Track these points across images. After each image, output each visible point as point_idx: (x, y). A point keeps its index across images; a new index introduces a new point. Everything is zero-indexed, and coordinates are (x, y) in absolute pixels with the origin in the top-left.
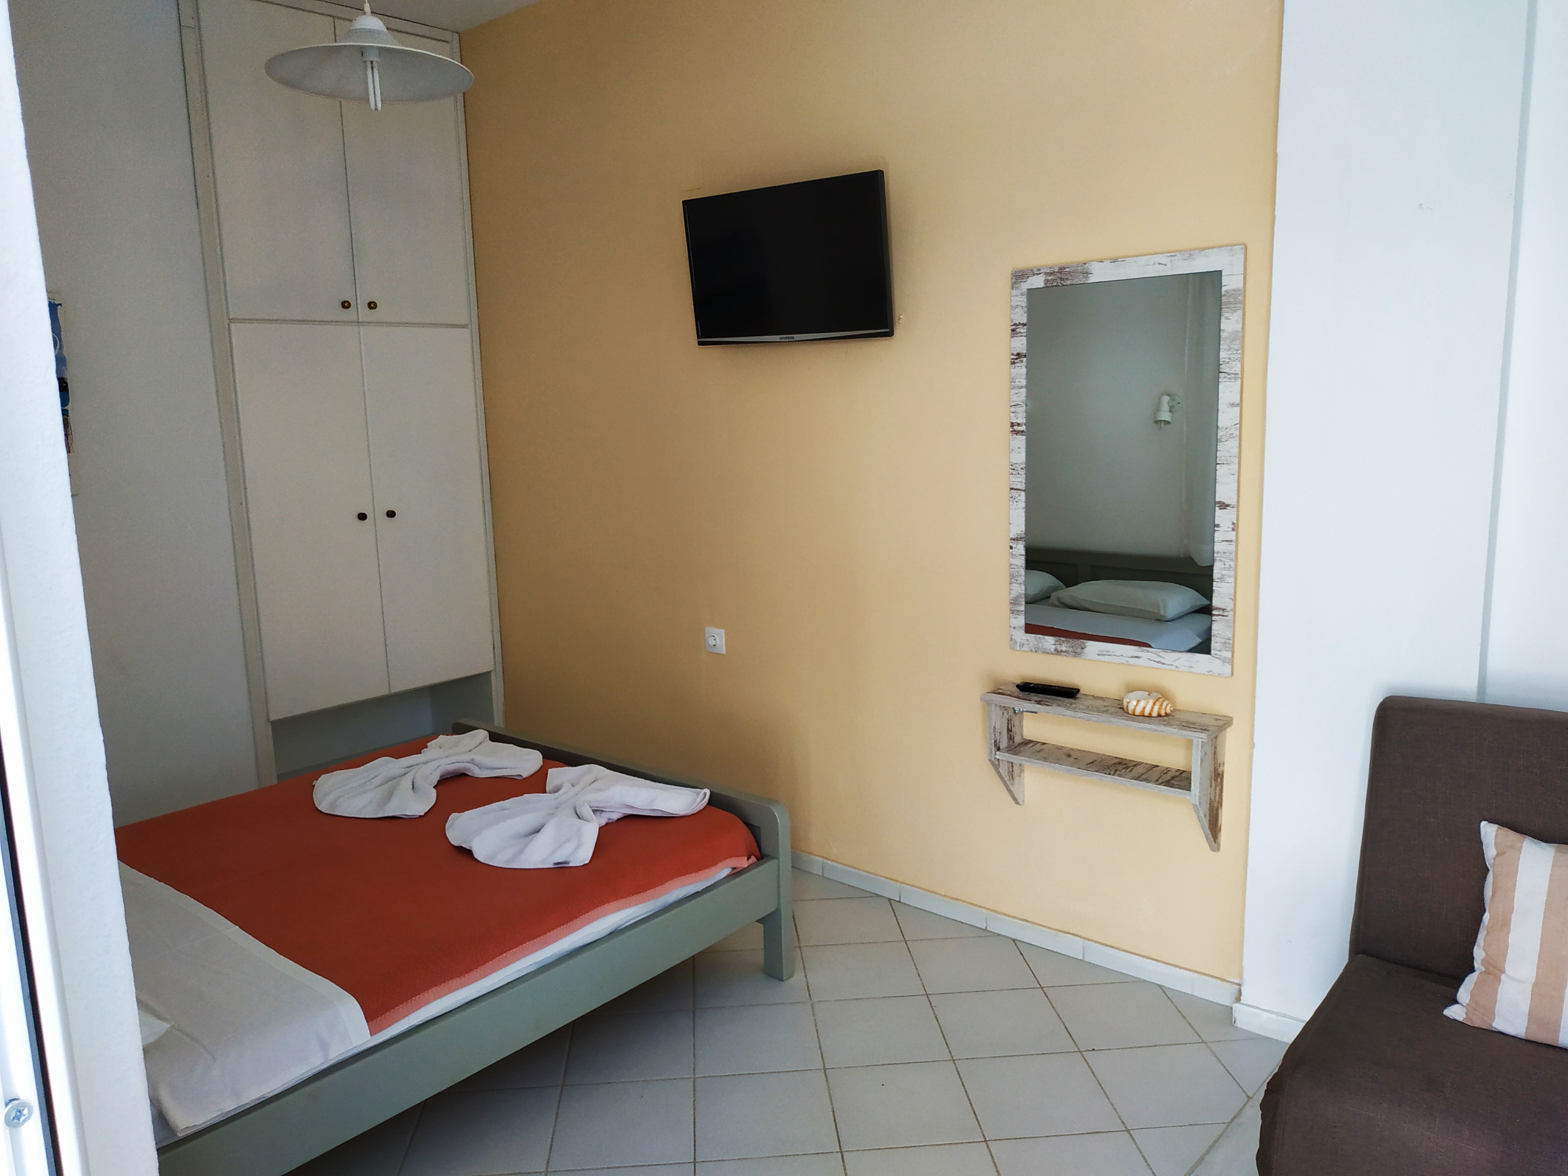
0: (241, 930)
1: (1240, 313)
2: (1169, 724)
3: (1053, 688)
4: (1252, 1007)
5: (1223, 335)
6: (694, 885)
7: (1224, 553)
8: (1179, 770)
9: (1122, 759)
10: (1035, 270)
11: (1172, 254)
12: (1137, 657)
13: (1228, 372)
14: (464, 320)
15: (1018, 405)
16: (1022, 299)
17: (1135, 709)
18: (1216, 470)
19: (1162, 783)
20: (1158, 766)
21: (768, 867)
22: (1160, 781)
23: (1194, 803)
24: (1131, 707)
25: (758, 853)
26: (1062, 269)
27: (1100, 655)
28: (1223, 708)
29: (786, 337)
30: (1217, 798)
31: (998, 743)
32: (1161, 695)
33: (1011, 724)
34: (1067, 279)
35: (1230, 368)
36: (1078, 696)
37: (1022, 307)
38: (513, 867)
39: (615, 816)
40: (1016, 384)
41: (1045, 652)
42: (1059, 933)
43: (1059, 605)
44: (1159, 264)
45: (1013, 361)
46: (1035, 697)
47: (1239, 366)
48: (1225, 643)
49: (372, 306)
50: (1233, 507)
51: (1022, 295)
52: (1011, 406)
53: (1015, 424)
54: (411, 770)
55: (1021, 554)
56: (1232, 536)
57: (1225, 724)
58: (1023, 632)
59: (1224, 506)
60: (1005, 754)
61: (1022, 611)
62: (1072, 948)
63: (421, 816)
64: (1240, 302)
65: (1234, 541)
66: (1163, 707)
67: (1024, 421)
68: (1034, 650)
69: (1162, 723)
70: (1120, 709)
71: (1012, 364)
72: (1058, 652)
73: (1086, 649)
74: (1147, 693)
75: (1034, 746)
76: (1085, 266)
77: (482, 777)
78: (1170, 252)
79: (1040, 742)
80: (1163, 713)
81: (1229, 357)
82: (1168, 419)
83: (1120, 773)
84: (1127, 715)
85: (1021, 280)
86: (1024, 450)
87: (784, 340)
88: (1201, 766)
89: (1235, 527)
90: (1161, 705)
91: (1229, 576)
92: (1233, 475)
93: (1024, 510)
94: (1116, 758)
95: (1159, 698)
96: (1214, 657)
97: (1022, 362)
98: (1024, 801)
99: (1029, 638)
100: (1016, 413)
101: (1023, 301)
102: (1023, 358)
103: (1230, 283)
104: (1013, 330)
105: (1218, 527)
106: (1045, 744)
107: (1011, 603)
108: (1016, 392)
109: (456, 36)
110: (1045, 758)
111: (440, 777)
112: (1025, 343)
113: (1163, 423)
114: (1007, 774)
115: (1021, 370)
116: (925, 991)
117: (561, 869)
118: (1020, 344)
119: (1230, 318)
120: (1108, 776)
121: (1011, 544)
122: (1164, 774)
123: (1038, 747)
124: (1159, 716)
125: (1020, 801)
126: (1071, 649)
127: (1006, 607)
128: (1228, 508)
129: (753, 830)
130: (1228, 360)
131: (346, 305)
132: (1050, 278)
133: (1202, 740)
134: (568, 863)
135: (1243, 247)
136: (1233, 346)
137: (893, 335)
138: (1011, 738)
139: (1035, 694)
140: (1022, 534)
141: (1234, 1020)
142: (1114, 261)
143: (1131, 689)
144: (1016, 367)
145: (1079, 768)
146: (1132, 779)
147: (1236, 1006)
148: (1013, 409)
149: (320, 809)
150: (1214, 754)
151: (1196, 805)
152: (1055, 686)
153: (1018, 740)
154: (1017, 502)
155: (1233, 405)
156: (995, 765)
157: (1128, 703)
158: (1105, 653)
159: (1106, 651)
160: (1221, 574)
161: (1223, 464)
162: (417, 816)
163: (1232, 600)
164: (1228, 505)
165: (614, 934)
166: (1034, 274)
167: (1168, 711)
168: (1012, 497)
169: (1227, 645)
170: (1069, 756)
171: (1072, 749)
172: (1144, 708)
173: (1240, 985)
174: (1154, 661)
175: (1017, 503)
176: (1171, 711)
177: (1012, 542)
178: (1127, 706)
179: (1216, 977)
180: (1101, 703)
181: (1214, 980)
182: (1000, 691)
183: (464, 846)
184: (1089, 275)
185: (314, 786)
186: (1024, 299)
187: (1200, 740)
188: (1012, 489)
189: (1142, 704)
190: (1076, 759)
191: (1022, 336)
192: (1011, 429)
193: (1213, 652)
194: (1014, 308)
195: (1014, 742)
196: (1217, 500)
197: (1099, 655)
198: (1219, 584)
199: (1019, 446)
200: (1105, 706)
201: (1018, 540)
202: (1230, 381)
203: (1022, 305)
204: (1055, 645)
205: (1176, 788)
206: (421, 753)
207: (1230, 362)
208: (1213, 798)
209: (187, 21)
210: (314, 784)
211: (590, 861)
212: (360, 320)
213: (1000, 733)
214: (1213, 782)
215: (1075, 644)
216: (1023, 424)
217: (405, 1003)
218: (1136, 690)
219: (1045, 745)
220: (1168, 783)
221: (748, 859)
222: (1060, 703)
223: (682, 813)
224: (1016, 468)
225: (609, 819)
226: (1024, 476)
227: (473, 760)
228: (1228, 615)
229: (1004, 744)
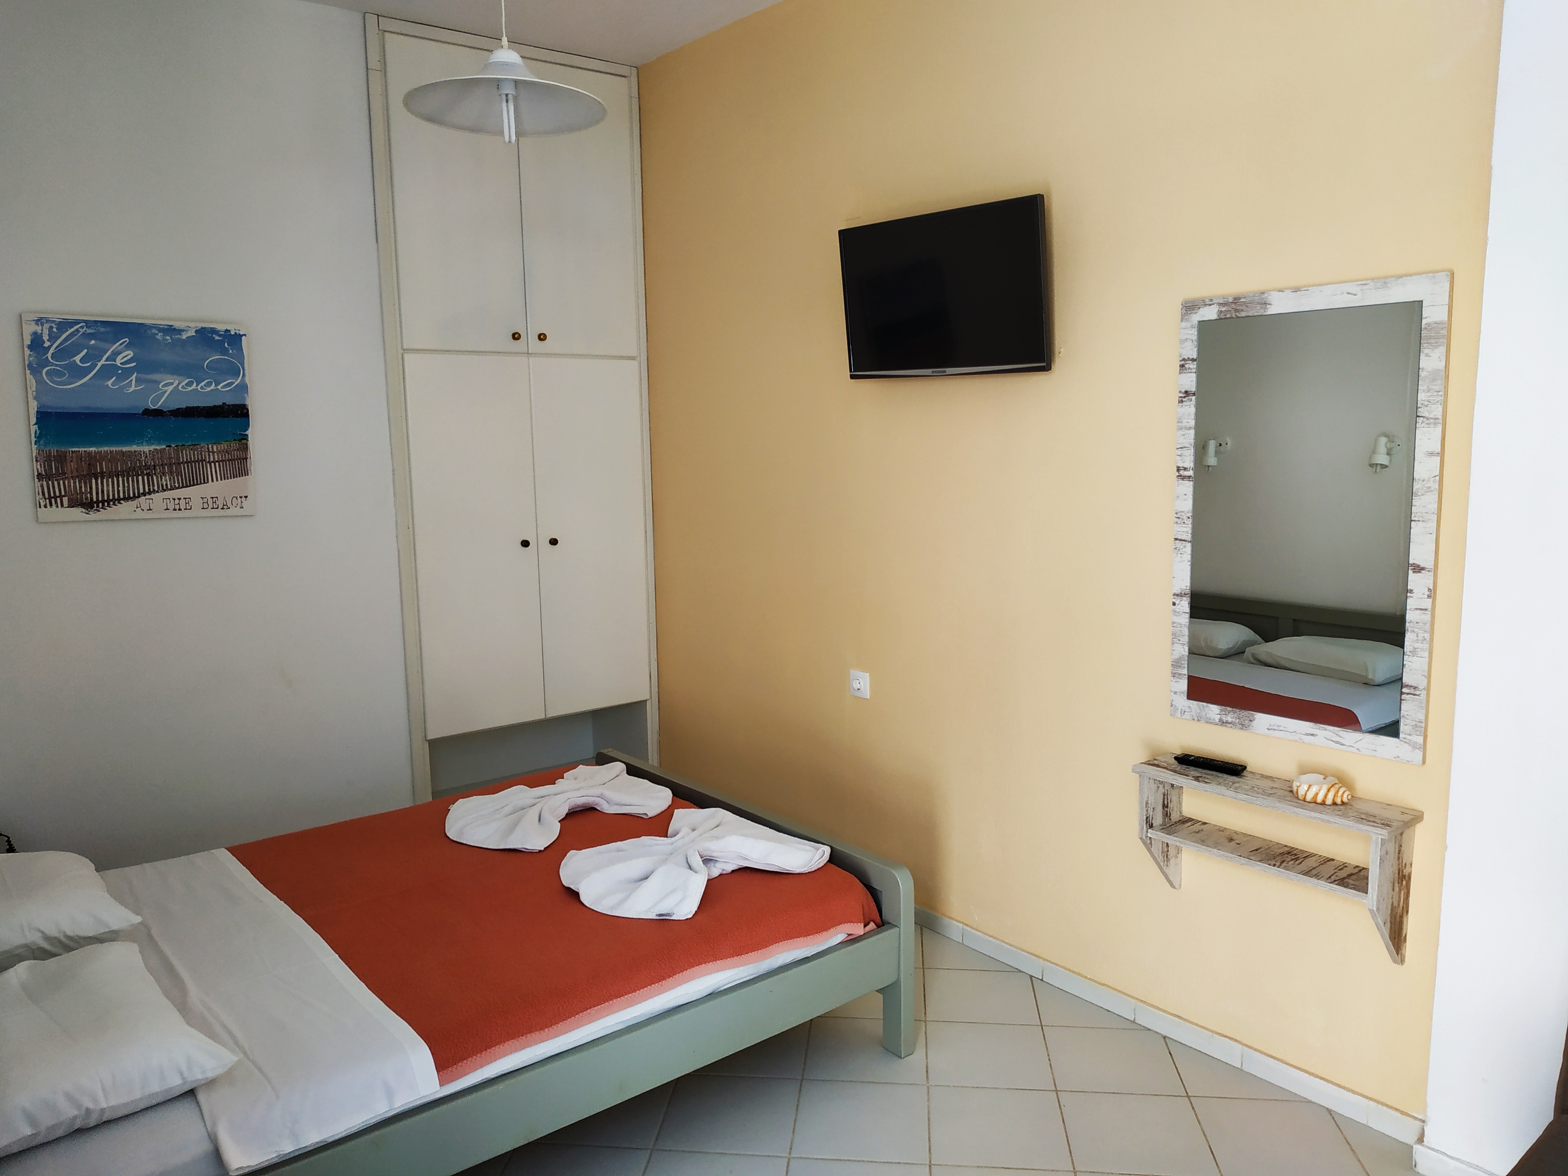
0: (340, 959)
1: (1443, 349)
2: (1344, 816)
3: (1216, 762)
4: (1437, 1151)
5: (1422, 374)
6: (803, 950)
7: (1417, 623)
8: (1357, 866)
9: (1293, 848)
10: (1207, 300)
11: (1363, 282)
12: (1312, 735)
13: (1427, 416)
14: (633, 353)
15: (1185, 447)
16: (1193, 332)
17: (1306, 794)
18: (1411, 528)
19: (1335, 881)
20: (1333, 860)
21: (887, 935)
22: (1333, 878)
23: (1371, 908)
24: (1301, 792)
25: (878, 920)
26: (1236, 300)
27: (1271, 729)
28: (1412, 799)
29: (938, 371)
30: (1401, 904)
31: (1151, 819)
32: (1338, 780)
33: (1167, 799)
34: (1242, 310)
35: (1430, 413)
36: (1245, 773)
37: (1192, 340)
38: (616, 915)
39: (729, 868)
40: (1183, 424)
41: (1209, 722)
42: (1215, 1035)
43: (1253, 661)
44: (1349, 293)
45: (1180, 399)
46: (1194, 772)
47: (1440, 409)
48: (1416, 726)
49: (542, 337)
50: (1429, 571)
51: (1192, 327)
52: (1177, 449)
53: (1181, 468)
54: (541, 801)
55: (1185, 611)
56: (1427, 604)
57: (1414, 818)
58: (1185, 698)
59: (1418, 569)
60: (1158, 833)
61: (1185, 675)
62: (1230, 1054)
63: (540, 851)
64: (1443, 337)
65: (1430, 610)
66: (1340, 793)
67: (1192, 465)
68: (1196, 719)
69: (1337, 813)
70: (1290, 794)
71: (1179, 402)
72: (1223, 723)
73: (1255, 722)
74: (1322, 777)
75: (1193, 825)
76: (1263, 297)
77: (609, 812)
78: (1361, 281)
79: (1200, 821)
80: (1339, 801)
81: (1428, 399)
82: (1385, 463)
83: (1287, 865)
84: (1297, 801)
85: (1192, 312)
86: (1191, 497)
87: (936, 374)
88: (1380, 867)
89: (1432, 594)
90: (1337, 792)
91: (1422, 650)
92: (1430, 534)
93: (1190, 563)
94: (1286, 846)
95: (1335, 784)
96: (1402, 741)
97: (1191, 401)
98: (1180, 885)
99: (1191, 705)
100: (1184, 457)
101: (1193, 334)
102: (1192, 396)
103: (1432, 314)
104: (1182, 366)
105: (1412, 593)
106: (1205, 823)
107: (1172, 665)
108: (1183, 433)
109: (634, 70)
110: (1203, 841)
111: (569, 810)
112: (1195, 380)
113: (1379, 467)
114: (1160, 854)
115: (1190, 409)
116: (1056, 1087)
117: (663, 922)
118: (1189, 381)
119: (1431, 355)
120: (1273, 867)
121: (1174, 600)
122: (1340, 870)
123: (1197, 827)
124: (1334, 804)
125: (1177, 885)
126: (1238, 720)
127: (1167, 669)
128: (1423, 572)
129: (874, 894)
130: (1427, 403)
131: (516, 336)
132: (1224, 309)
133: (1383, 837)
134: (671, 916)
135: (1449, 274)
136: (1433, 387)
137: (1050, 369)
138: (1167, 815)
139: (1195, 768)
140: (1186, 589)
141: (1414, 1164)
142: (1296, 290)
143: (1304, 770)
144: (1184, 407)
145: (1240, 856)
146: (1299, 873)
147: (1417, 1148)
148: (1179, 452)
149: (448, 834)
150: (1399, 853)
151: (1373, 910)
152: (1218, 761)
153: (1175, 817)
154: (1181, 554)
155: (1431, 454)
156: (1148, 843)
157: (1298, 787)
158: (1275, 727)
159: (1278, 726)
160: (1413, 647)
161: (1419, 521)
162: (538, 851)
163: (1425, 677)
164: (1423, 569)
165: (712, 996)
166: (1205, 305)
167: (1345, 800)
168: (1176, 548)
169: (1419, 729)
170: (1231, 840)
171: (1235, 832)
172: (1317, 794)
173: (1424, 1122)
174: (1332, 741)
175: (1181, 556)
176: (1348, 799)
177: (1174, 598)
178: (1297, 790)
179: (1397, 1110)
180: (1269, 783)
181: (1393, 1112)
182: (1156, 762)
183: (572, 887)
184: (1268, 306)
185: (449, 810)
186: (1195, 332)
187: (1380, 837)
188: (1176, 539)
189: (1314, 789)
190: (1239, 844)
191: (1191, 372)
192: (1177, 474)
193: (1401, 735)
194: (1183, 341)
195: (1170, 819)
196: (1410, 562)
197: (1269, 729)
198: (1410, 659)
199: (1185, 493)
200: (1272, 788)
201: (1182, 596)
202: (1429, 427)
203: (1192, 339)
204: (1220, 714)
205: (1351, 889)
206: (555, 784)
207: (1429, 405)
208: (1395, 904)
209: (374, 63)
210: (449, 808)
211: (694, 915)
212: (530, 352)
213: (1153, 808)
214: (1397, 885)
215: (1242, 716)
216: (1191, 469)
217: (478, 1055)
218: (1309, 773)
219: (1206, 825)
220: (1342, 882)
221: (865, 926)
222: (1221, 781)
223: (798, 871)
224: (1180, 517)
225: (724, 870)
226: (1190, 526)
227: (602, 794)
228: (1420, 694)
229: (1158, 820)
